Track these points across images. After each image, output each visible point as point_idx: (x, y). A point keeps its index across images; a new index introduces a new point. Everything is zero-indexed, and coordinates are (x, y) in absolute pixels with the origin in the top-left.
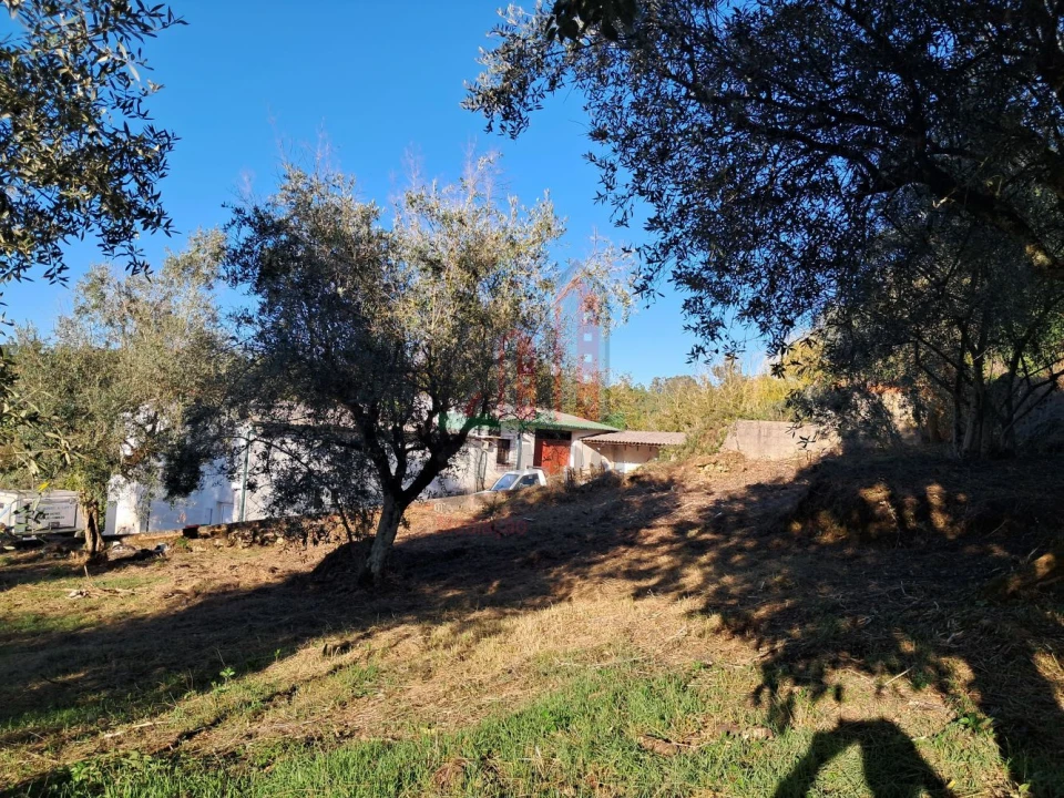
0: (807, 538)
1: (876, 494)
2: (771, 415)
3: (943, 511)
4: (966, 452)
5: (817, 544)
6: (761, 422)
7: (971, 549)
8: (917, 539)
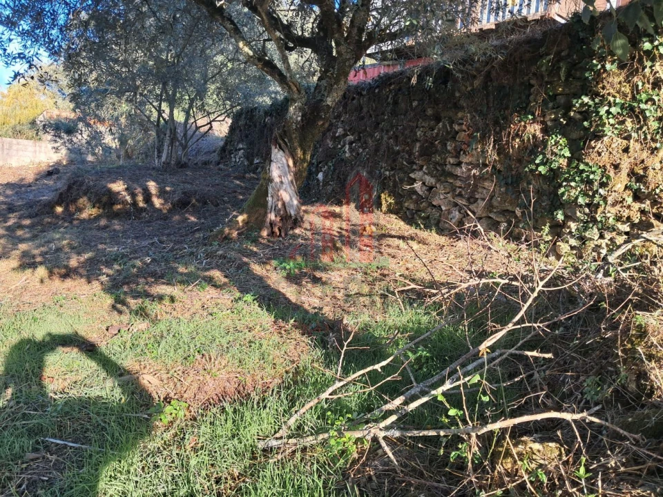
0: (69, 217)
1: (118, 187)
2: (11, 133)
3: (159, 197)
4: (164, 163)
5: (78, 219)
6: (4, 139)
7: (176, 218)
8: (144, 214)
